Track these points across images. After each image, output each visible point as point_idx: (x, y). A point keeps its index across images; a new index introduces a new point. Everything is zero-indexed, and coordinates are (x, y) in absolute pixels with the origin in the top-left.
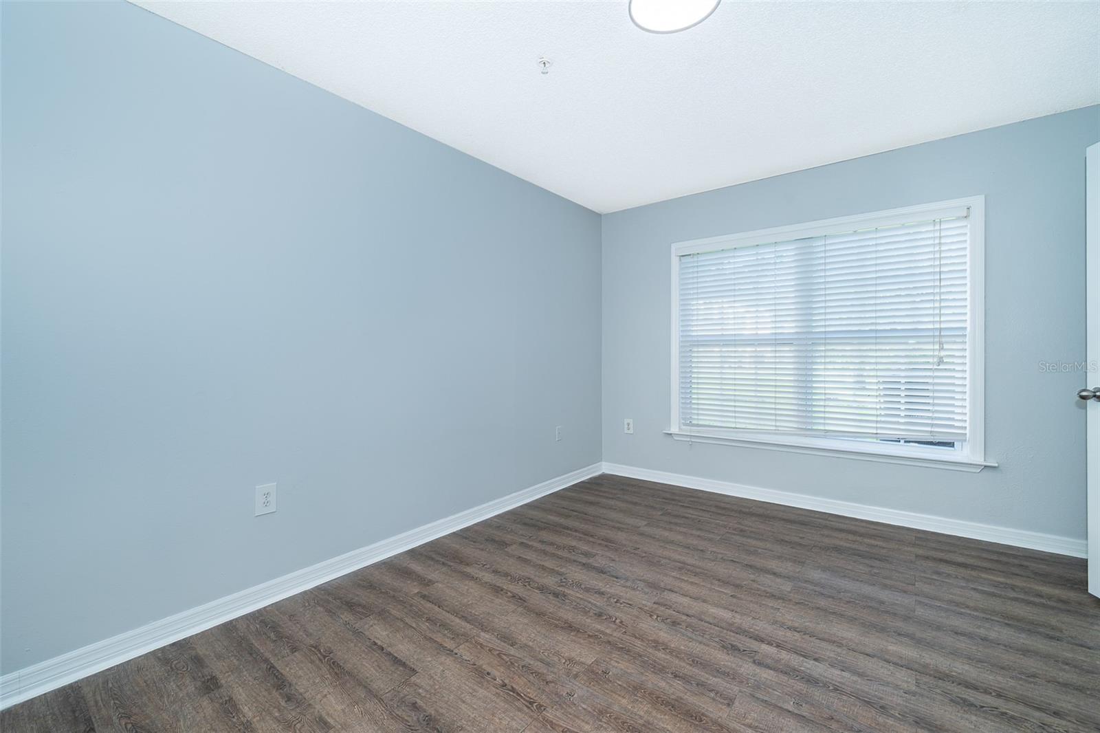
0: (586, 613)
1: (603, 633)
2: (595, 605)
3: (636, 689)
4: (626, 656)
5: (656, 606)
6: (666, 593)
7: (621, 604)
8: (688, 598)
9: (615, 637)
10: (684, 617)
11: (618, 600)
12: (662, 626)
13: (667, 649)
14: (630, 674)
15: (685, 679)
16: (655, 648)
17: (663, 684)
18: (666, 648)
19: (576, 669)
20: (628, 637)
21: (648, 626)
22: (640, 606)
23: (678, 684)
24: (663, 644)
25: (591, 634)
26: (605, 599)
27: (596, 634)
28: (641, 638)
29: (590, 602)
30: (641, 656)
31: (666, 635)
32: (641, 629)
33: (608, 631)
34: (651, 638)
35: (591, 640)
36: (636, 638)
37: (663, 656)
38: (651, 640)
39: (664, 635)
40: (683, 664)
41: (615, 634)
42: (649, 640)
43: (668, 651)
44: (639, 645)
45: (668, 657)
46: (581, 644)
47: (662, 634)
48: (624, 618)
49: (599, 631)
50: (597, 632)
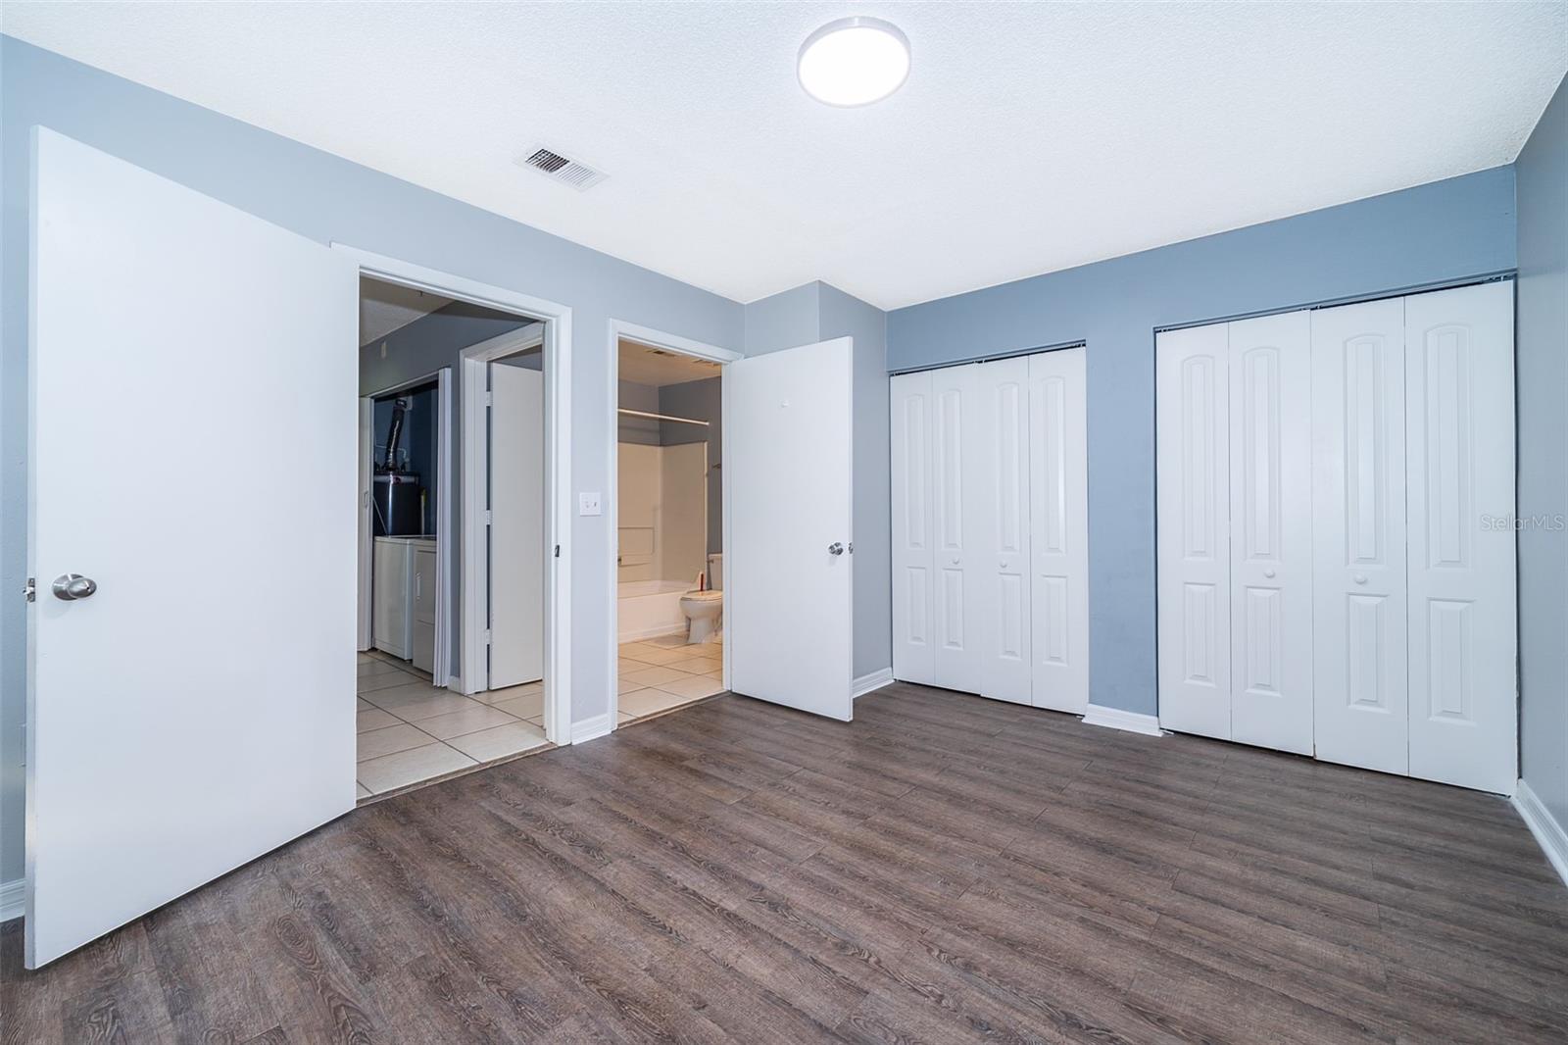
0: (994, 972)
1: (958, 934)
2: (982, 991)
3: (911, 868)
4: (920, 900)
5: (866, 986)
6: (838, 1021)
7: (931, 992)
8: (796, 1005)
9: (937, 926)
10: (822, 958)
11: (939, 1002)
12: (863, 942)
13: (865, 907)
14: (915, 881)
15: (854, 875)
16: (881, 909)
17: (880, 872)
18: (867, 909)
19: (982, 888)
20: (919, 924)
21: (886, 945)
22: (894, 986)
23: (864, 871)
24: (869, 914)
25: (975, 932)
26: (964, 1005)
27: (966, 932)
28: (900, 923)
29: (995, 998)
30: (902, 899)
31: (862, 926)
32: (898, 937)
33: (949, 936)
34: (886, 922)
35: (974, 923)
36: (907, 924)
37: (872, 899)
38: (885, 919)
39: (863, 928)
40: (851, 890)
41: (938, 931)
42: (889, 919)
43: (865, 905)
44: (904, 913)
45: (867, 897)
46: (985, 918)
47: (868, 929)
48: (926, 958)
49: (964, 936)
50: (967, 935)
